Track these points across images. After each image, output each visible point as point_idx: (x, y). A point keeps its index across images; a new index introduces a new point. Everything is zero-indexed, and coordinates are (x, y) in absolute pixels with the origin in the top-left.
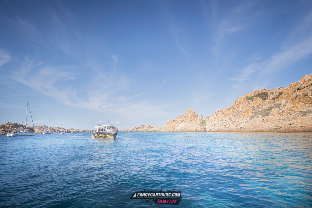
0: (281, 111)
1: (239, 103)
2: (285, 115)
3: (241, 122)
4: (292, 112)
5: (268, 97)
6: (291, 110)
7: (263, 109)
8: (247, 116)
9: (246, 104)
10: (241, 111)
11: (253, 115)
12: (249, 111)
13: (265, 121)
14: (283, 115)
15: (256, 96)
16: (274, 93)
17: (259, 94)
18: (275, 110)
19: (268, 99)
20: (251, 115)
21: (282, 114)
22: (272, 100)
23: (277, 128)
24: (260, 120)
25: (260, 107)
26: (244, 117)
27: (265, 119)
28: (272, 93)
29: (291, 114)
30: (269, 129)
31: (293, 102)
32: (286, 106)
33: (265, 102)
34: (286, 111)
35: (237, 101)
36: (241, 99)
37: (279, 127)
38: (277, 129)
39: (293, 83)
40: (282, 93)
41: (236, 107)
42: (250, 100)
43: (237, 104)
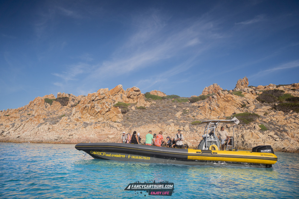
0: (69, 120)
1: (35, 105)
2: (71, 125)
3: (27, 129)
4: (78, 123)
5: (68, 103)
6: (78, 120)
7: (57, 116)
8: (36, 123)
9: (42, 107)
10: (32, 115)
11: (44, 121)
12: (41, 117)
13: (50, 130)
14: (69, 125)
15: (56, 100)
16: (75, 100)
17: (60, 98)
18: (64, 119)
19: (68, 105)
20: (42, 121)
21: (69, 123)
22: (70, 107)
23: (57, 138)
24: (45, 129)
25: (56, 113)
26: (33, 123)
27: (51, 127)
28: (73, 100)
29: (76, 125)
30: (49, 139)
31: (82, 112)
32: (75, 116)
33: (63, 109)
34: (73, 121)
35: (33, 102)
36: (39, 101)
37: (60, 138)
38: (57, 140)
39: (90, 94)
40: (80, 101)
41: (28, 110)
42: (49, 103)
43: (32, 105)
